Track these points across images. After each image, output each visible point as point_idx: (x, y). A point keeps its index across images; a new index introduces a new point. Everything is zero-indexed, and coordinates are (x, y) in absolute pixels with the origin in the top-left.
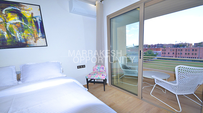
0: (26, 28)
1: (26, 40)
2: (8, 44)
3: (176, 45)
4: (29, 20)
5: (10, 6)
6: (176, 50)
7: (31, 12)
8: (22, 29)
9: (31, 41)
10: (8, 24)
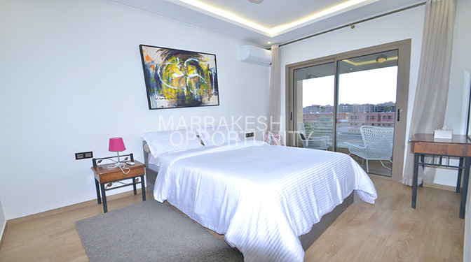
0: (202, 83)
1: (201, 98)
2: (187, 102)
3: (379, 107)
4: (205, 73)
5: (190, 57)
6: (379, 116)
7: (207, 63)
8: (199, 84)
9: (205, 99)
10: (188, 78)
